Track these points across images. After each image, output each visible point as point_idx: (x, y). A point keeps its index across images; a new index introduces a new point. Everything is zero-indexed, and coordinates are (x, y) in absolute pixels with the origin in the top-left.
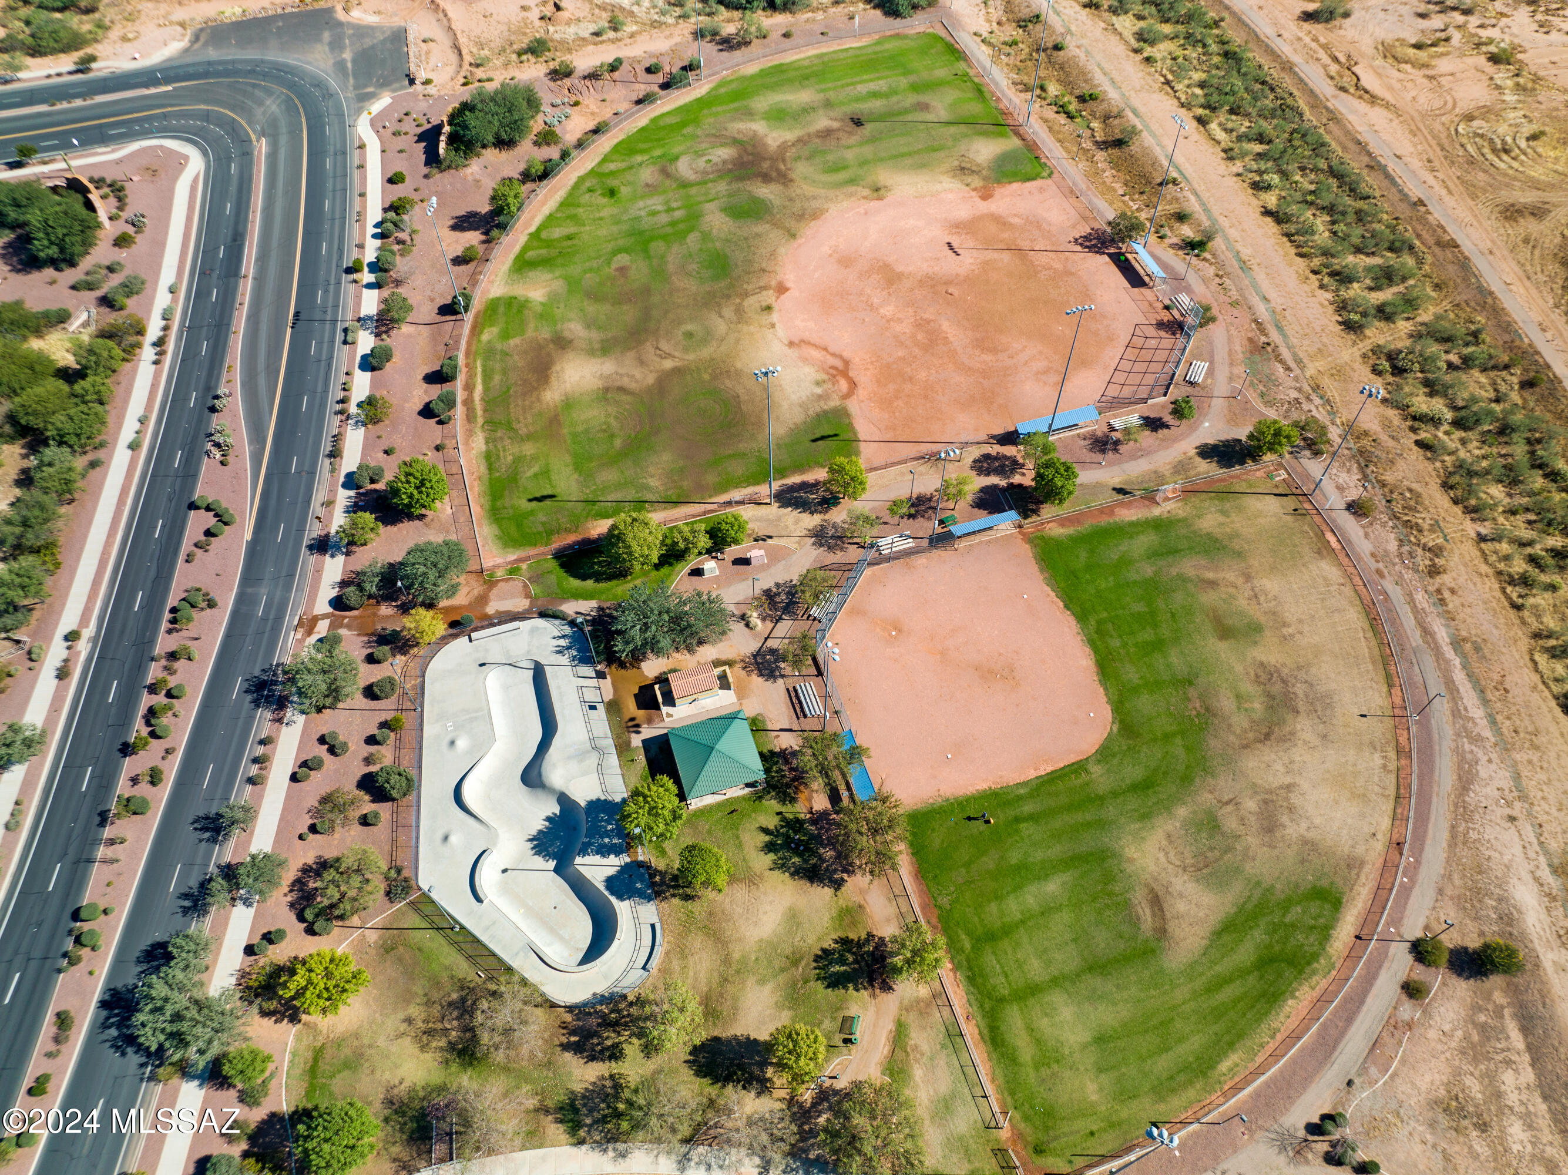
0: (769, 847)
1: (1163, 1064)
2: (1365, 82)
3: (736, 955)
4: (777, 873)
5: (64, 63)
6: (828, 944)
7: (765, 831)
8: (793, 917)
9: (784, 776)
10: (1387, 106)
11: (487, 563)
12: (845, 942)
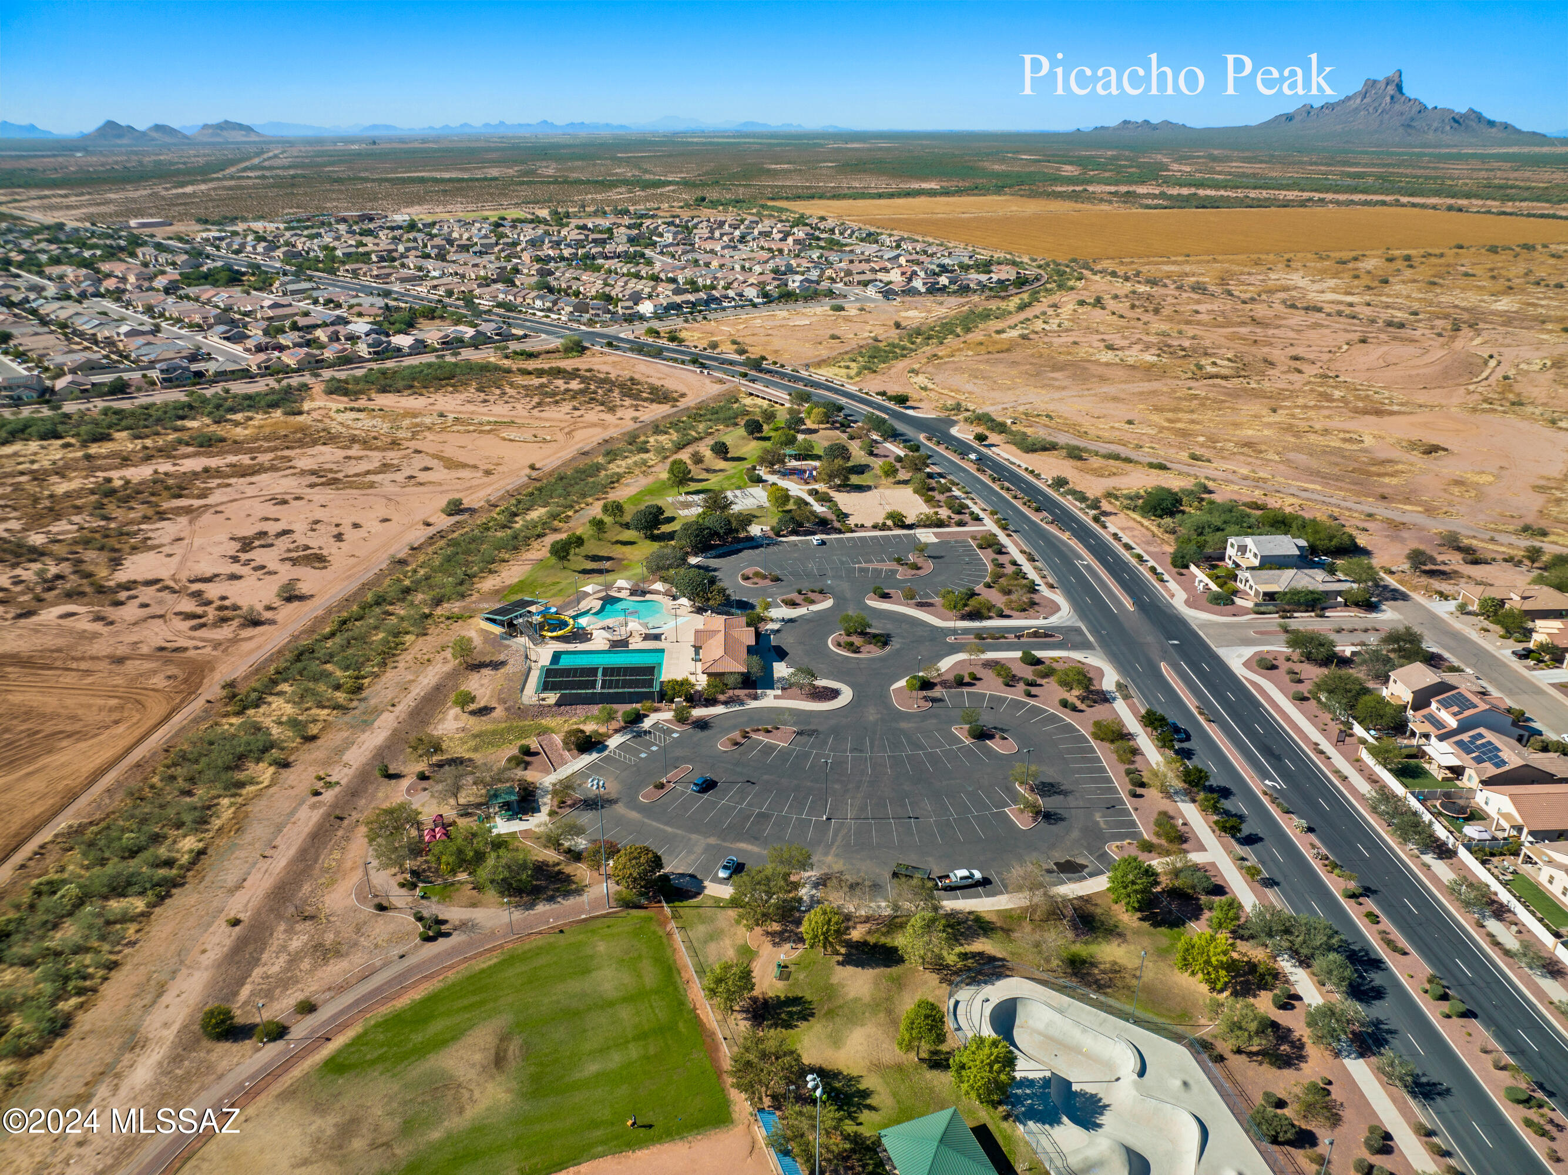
0: (865, 1094)
3: (882, 1015)
4: (855, 1073)
6: (803, 1025)
7: (871, 1108)
8: (836, 1041)
9: (860, 1160)
12: (788, 1026)
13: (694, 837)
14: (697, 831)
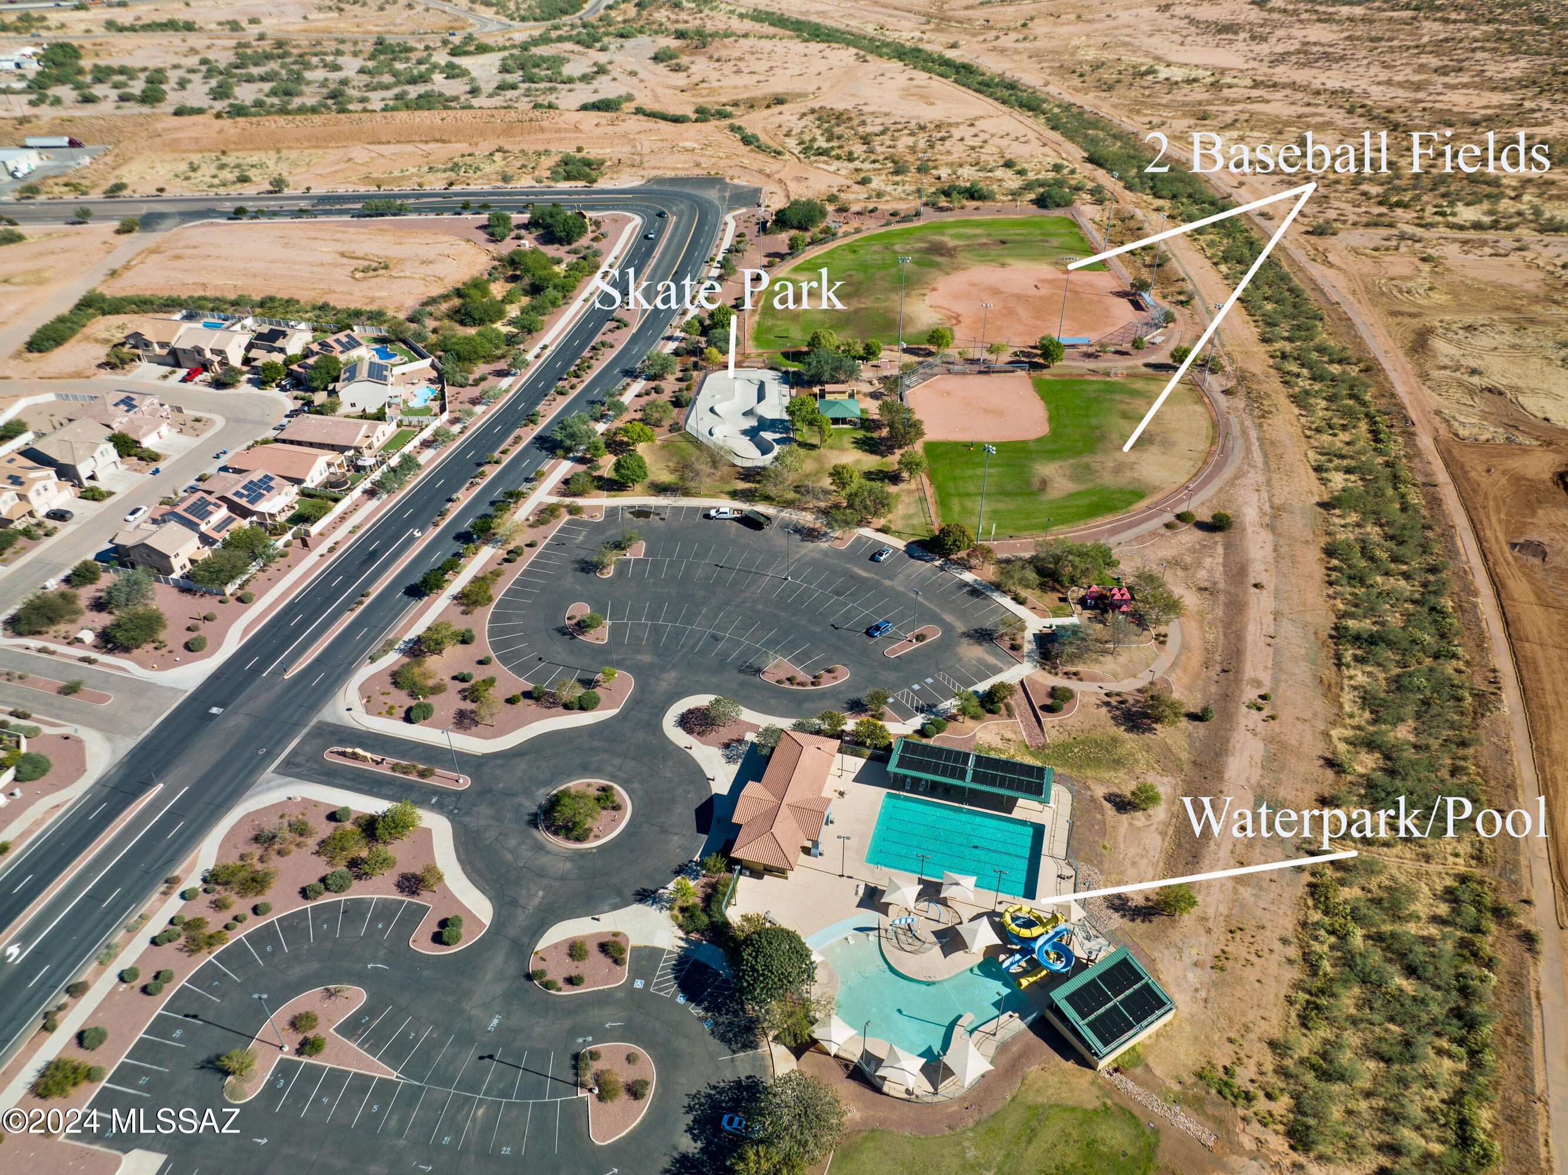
0: (855, 443)
1: (1023, 522)
2: (1330, 259)
4: (855, 450)
5: (581, 184)
6: (872, 469)
7: (855, 439)
8: (857, 461)
9: (870, 425)
10: (1339, 269)
11: (748, 351)
12: (879, 470)
13: (902, 589)
14: (899, 594)
